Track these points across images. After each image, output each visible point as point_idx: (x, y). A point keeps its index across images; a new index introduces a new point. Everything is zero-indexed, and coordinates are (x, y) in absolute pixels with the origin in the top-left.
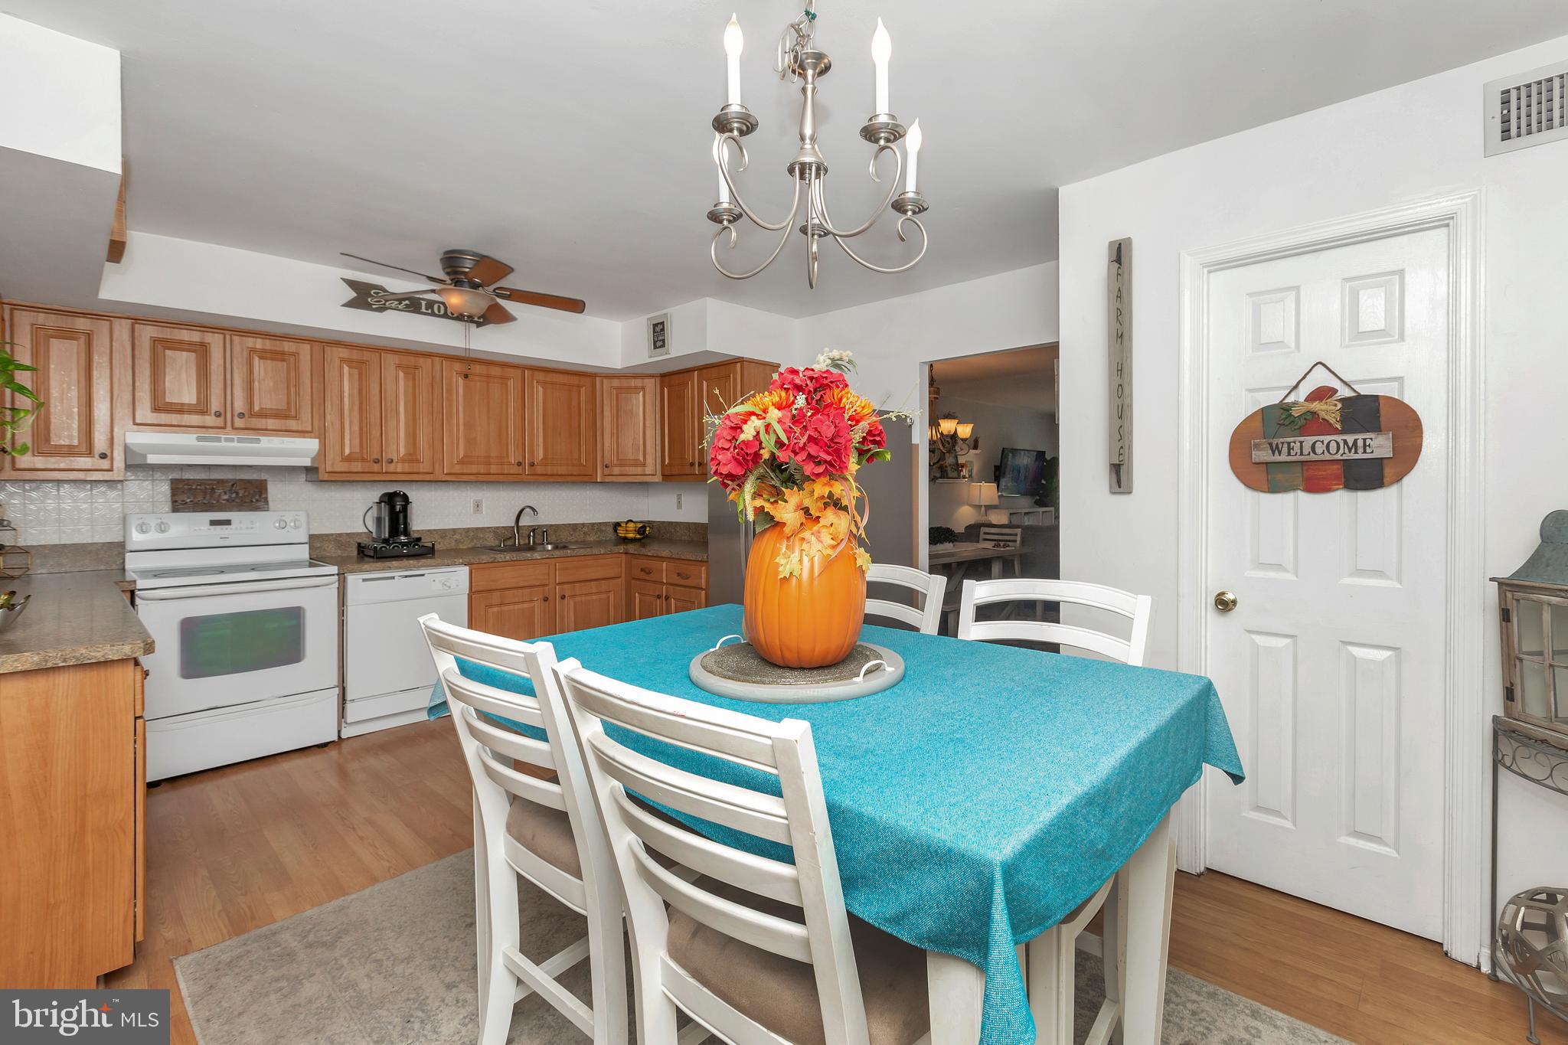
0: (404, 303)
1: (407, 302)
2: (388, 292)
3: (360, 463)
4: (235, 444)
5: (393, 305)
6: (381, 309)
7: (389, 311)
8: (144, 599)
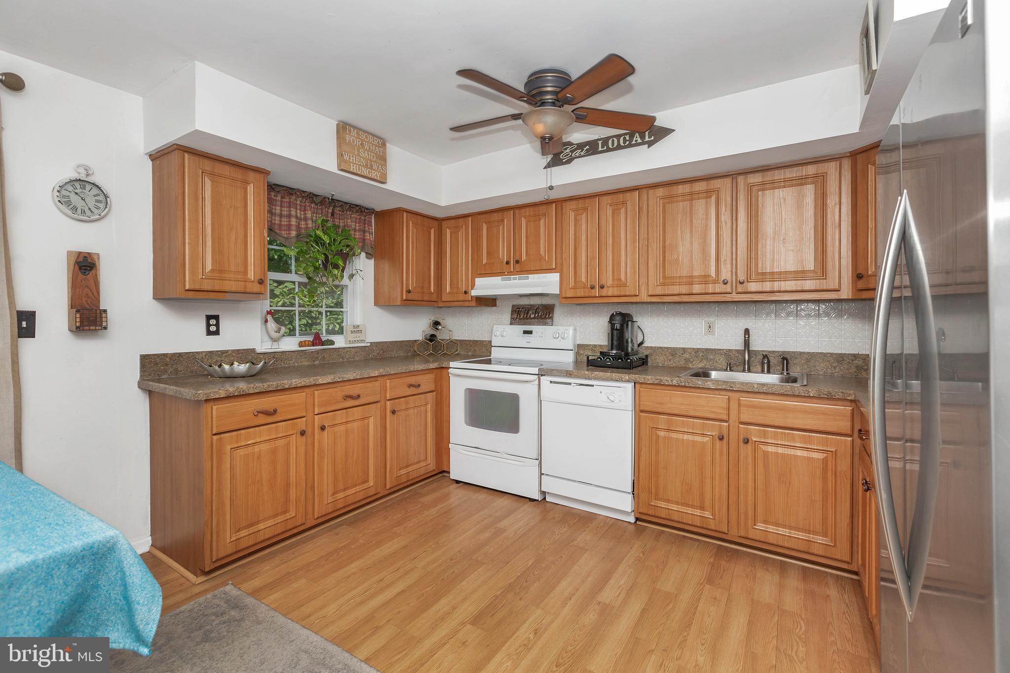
0: (585, 149)
1: (587, 147)
2: (574, 144)
3: (583, 289)
4: (517, 281)
5: (577, 154)
6: (569, 161)
7: (575, 160)
8: (451, 374)
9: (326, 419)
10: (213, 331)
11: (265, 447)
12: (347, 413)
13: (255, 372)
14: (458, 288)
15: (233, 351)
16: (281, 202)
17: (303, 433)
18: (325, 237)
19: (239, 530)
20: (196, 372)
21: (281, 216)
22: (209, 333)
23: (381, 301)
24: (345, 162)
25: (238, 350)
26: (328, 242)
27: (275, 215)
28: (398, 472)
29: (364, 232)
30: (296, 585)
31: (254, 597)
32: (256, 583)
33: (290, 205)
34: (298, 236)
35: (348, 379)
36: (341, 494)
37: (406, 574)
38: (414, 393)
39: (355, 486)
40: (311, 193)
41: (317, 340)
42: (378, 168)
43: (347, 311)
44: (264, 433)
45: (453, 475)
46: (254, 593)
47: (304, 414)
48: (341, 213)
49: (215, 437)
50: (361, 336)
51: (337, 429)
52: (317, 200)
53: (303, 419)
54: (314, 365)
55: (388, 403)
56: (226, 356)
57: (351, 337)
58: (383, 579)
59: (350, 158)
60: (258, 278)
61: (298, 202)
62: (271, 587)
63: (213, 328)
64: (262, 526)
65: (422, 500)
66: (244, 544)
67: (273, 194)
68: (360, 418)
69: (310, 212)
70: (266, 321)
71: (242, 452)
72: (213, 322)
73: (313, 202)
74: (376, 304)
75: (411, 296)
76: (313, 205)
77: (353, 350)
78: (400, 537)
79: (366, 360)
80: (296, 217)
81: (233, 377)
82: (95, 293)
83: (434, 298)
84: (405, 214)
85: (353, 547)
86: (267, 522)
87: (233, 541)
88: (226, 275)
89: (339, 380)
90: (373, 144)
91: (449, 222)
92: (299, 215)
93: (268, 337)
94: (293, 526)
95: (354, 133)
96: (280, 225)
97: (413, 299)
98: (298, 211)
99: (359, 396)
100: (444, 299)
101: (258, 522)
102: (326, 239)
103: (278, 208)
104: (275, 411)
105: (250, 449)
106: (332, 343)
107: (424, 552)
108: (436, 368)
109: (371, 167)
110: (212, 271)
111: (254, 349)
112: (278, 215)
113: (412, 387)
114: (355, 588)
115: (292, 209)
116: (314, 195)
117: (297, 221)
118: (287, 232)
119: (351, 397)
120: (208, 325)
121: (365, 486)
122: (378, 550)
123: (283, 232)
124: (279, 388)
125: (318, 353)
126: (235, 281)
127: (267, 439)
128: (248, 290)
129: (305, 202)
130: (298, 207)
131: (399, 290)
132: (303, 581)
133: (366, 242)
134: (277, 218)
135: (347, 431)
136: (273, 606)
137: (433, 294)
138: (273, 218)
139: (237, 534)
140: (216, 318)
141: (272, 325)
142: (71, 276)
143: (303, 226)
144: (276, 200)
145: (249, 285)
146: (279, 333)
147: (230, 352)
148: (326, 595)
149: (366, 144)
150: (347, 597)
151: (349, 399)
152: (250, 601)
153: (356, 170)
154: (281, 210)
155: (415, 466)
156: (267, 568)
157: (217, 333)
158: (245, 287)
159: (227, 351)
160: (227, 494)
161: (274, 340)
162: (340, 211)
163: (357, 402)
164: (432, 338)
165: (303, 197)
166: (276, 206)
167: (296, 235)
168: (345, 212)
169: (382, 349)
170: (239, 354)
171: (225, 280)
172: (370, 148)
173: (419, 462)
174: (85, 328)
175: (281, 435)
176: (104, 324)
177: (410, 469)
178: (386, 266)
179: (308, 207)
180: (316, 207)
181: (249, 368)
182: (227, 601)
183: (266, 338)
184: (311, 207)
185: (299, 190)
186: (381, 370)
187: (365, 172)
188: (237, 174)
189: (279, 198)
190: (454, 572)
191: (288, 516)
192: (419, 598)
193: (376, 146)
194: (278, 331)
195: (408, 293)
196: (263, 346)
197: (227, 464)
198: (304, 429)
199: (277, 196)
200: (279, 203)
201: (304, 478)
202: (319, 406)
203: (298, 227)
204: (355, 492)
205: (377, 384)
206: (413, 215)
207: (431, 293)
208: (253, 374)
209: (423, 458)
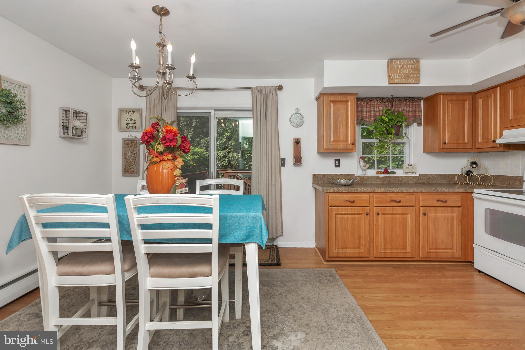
8: (475, 197)
9: (380, 210)
10: (337, 165)
11: (350, 216)
12: (393, 209)
13: (349, 184)
14: (488, 139)
15: (345, 174)
16: (367, 105)
17: (367, 214)
18: (386, 119)
19: (338, 248)
20: (331, 182)
21: (367, 112)
22: (336, 166)
23: (428, 150)
24: (392, 79)
25: (347, 174)
26: (388, 121)
27: (364, 112)
28: (429, 250)
29: (415, 111)
30: (357, 280)
31: (340, 277)
32: (343, 273)
33: (371, 106)
34: (375, 120)
35: (393, 191)
36: (389, 250)
37: (412, 300)
38: (441, 205)
39: (398, 248)
40: (381, 98)
41: (386, 171)
42: (413, 76)
43: (405, 156)
44: (349, 211)
45: (476, 266)
46: (341, 276)
47: (368, 205)
48: (400, 104)
49: (329, 208)
50: (413, 170)
51: (387, 216)
52: (385, 100)
53: (368, 207)
54: (384, 184)
55: (421, 208)
56: (342, 176)
57: (407, 170)
58: (398, 296)
59: (394, 77)
60: (351, 142)
61: (375, 104)
62: (347, 276)
63: (337, 164)
64: (348, 250)
65: (445, 272)
66: (341, 255)
67: (362, 103)
68: (401, 213)
69: (381, 107)
70: (360, 162)
71: (340, 216)
72: (337, 162)
73: (383, 102)
74: (425, 151)
75: (446, 146)
76: (383, 103)
77: (408, 178)
78: (419, 284)
79: (417, 184)
80: (374, 111)
81: (340, 185)
82: (300, 151)
83: (469, 146)
84: (442, 96)
85: (391, 277)
86: (351, 250)
87: (336, 252)
88: (339, 142)
89: (387, 191)
90: (409, 64)
91: (481, 94)
92: (375, 110)
93: (361, 169)
94: (362, 256)
95: (397, 62)
96: (366, 116)
97: (449, 148)
98: (375, 108)
99: (400, 202)
100: (477, 147)
101: (346, 248)
102: (386, 120)
103: (365, 108)
104: (354, 202)
105: (343, 216)
106: (394, 173)
107: (429, 296)
108: (462, 192)
109: (409, 77)
110: (333, 141)
111: (354, 174)
112: (365, 112)
113: (439, 201)
114: (381, 293)
115: (372, 108)
116: (383, 98)
117: (374, 113)
118: (370, 119)
119: (395, 201)
120: (336, 163)
121: (404, 251)
122: (402, 284)
123: (368, 119)
124: (355, 191)
125: (386, 178)
126: (342, 144)
127: (351, 213)
128: (348, 148)
129: (379, 103)
130: (375, 106)
131: (437, 143)
132: (361, 280)
133: (417, 117)
134: (365, 113)
135: (392, 218)
136: (345, 283)
137: (467, 144)
138: (363, 114)
139: (338, 250)
140: (339, 160)
141: (362, 163)
142: (294, 146)
143: (378, 115)
144: (364, 105)
145: (348, 145)
146: (365, 167)
147: (344, 175)
148: (367, 289)
149: (405, 66)
150: (376, 295)
151: (394, 202)
152: (338, 277)
153: (399, 81)
154: (367, 109)
155: (443, 250)
156: (349, 269)
157: (339, 166)
158: (346, 146)
159: (343, 174)
160: (334, 231)
161: (364, 170)
162: (399, 103)
163: (399, 204)
164: (468, 173)
165: (377, 100)
166: (364, 108)
167: (374, 119)
168: (402, 103)
169: (429, 178)
170: (347, 176)
171: (338, 144)
172: (408, 67)
173: (447, 249)
174: (297, 164)
175: (357, 213)
176: (301, 162)
177: (439, 251)
178: (430, 129)
179: (380, 105)
180: (385, 104)
181: (347, 182)
182: (330, 274)
183: (360, 169)
184: (382, 104)
185: (375, 98)
186: (415, 189)
187: (405, 81)
188: (343, 98)
189: (365, 104)
190: (442, 313)
191: (360, 250)
192: (412, 313)
193: (412, 64)
194: (365, 166)
195: (444, 145)
196: (358, 172)
197: (334, 220)
198: (368, 212)
199: (364, 103)
200: (366, 106)
201: (368, 235)
202: (376, 203)
203: (375, 116)
204: (397, 252)
205: (413, 196)
206: (448, 96)
207: (466, 143)
208: (348, 184)
209: (449, 247)
